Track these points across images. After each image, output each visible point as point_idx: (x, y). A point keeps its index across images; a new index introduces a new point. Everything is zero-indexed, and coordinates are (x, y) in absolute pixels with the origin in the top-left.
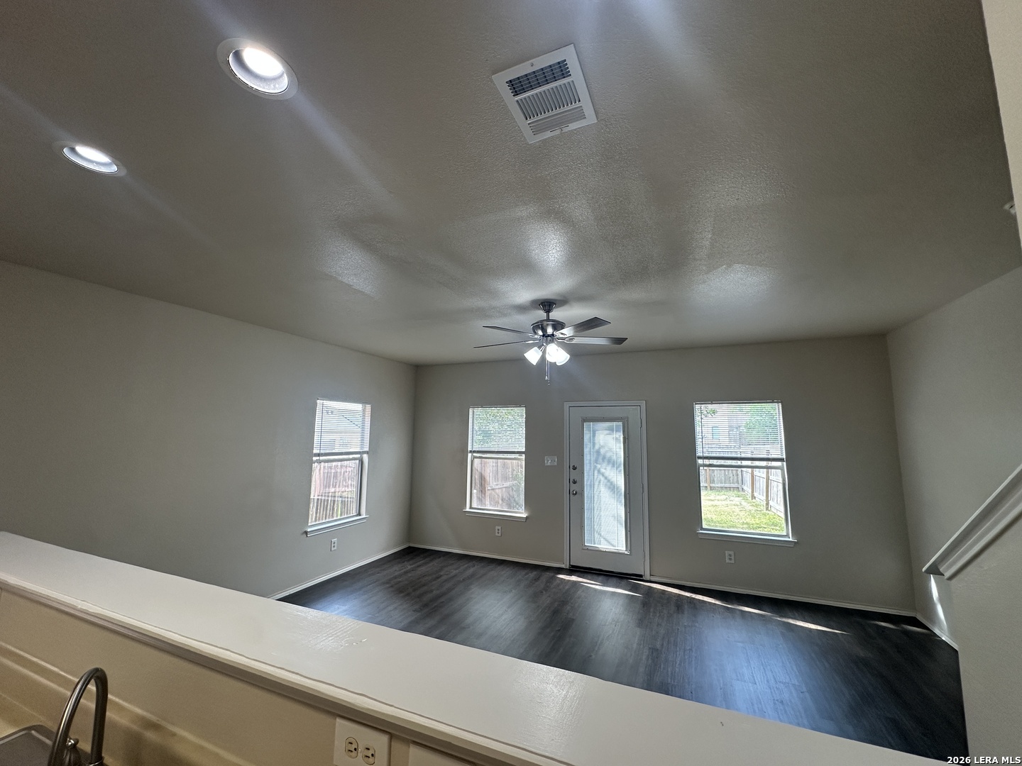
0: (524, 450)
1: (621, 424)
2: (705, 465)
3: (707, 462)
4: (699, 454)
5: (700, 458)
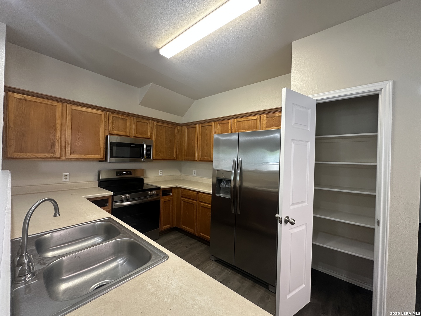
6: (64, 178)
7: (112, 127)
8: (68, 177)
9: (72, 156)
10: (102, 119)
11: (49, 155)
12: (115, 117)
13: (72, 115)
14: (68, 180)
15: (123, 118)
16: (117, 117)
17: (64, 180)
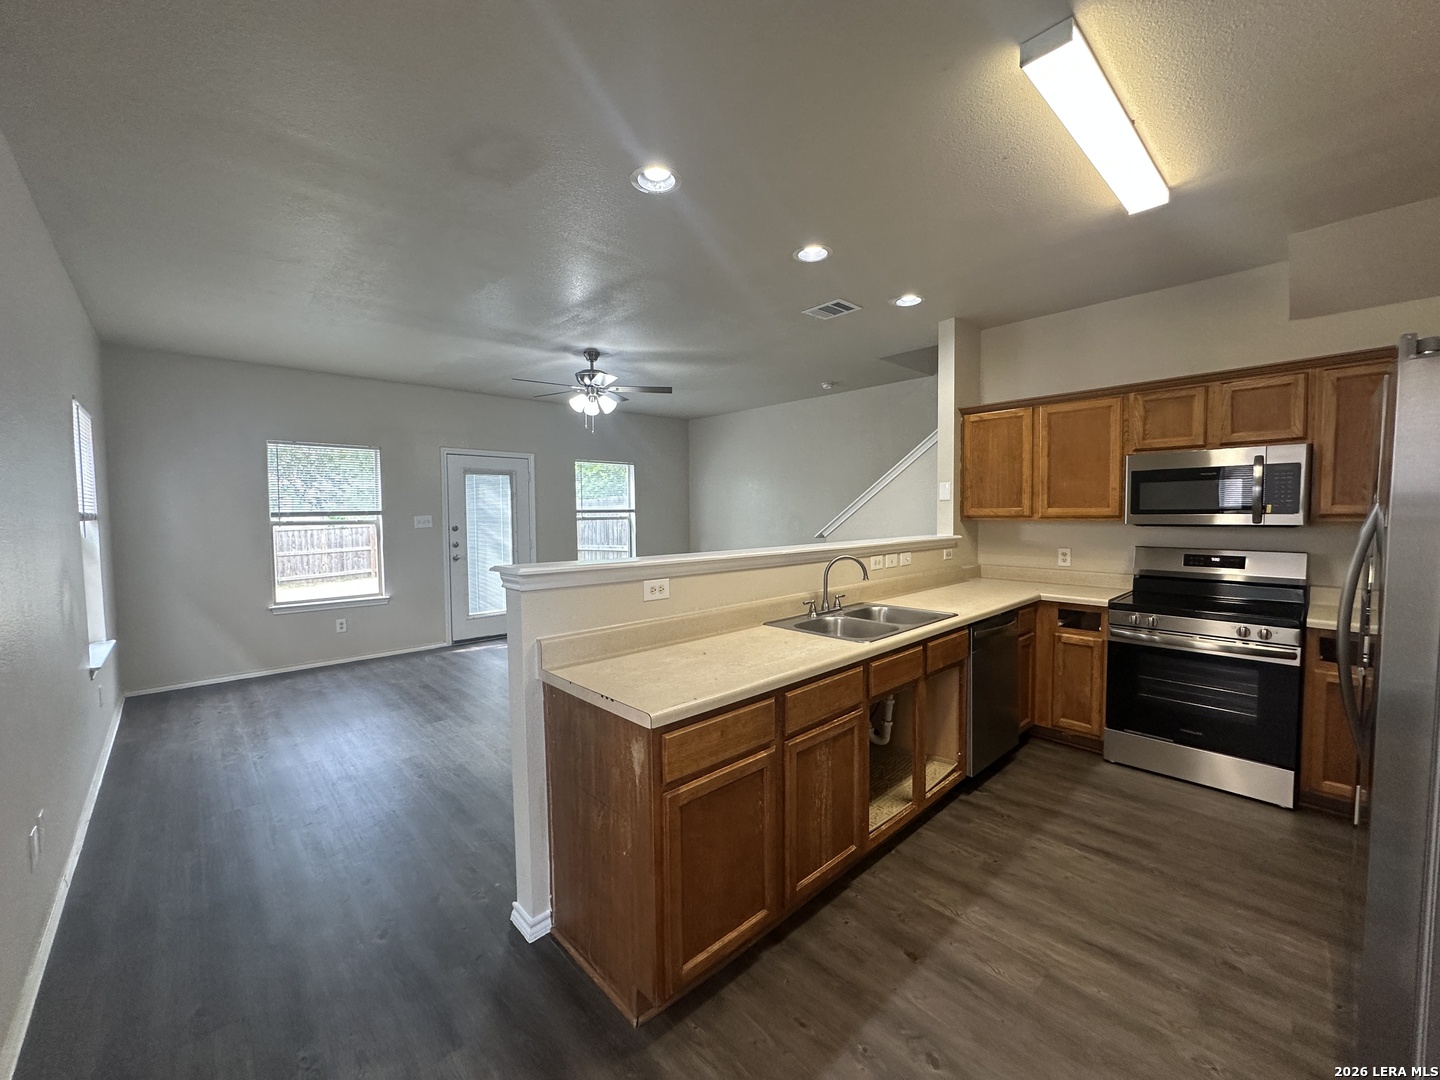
0: (380, 509)
1: (508, 477)
2: (584, 519)
3: (586, 515)
4: (578, 508)
5: (579, 511)
6: (1061, 557)
7: (1144, 430)
8: (1068, 558)
9: (1052, 511)
10: (1115, 417)
11: (1014, 510)
12: (1151, 401)
13: (1049, 426)
14: (1068, 563)
15: (1177, 398)
16: (1156, 400)
17: (1061, 563)
